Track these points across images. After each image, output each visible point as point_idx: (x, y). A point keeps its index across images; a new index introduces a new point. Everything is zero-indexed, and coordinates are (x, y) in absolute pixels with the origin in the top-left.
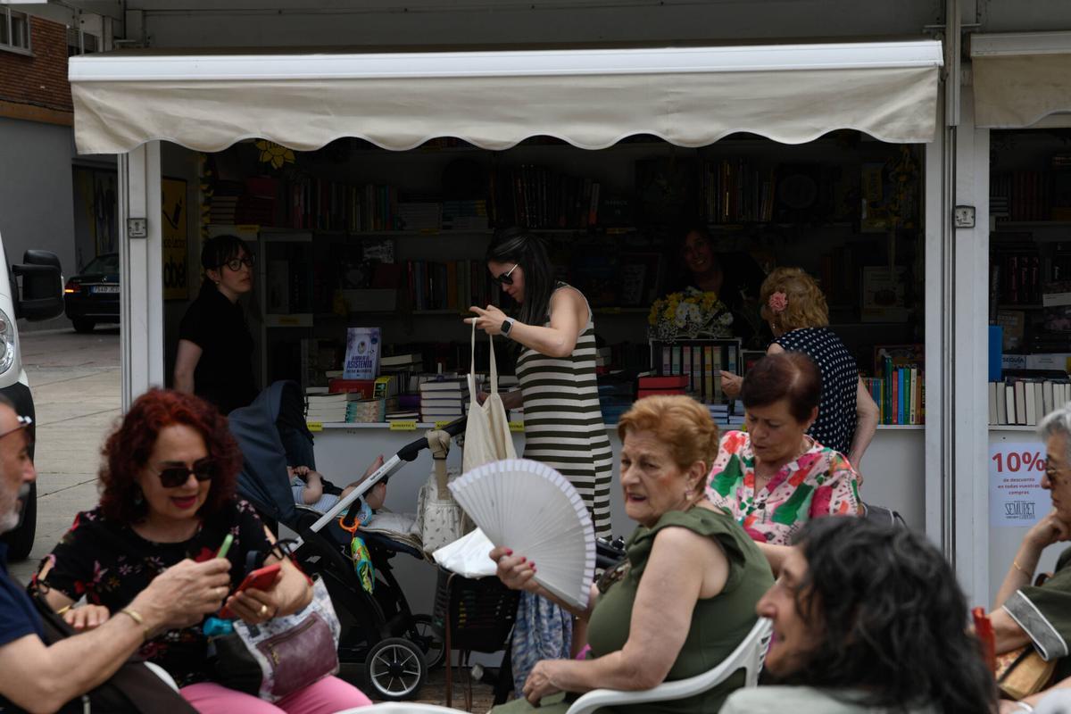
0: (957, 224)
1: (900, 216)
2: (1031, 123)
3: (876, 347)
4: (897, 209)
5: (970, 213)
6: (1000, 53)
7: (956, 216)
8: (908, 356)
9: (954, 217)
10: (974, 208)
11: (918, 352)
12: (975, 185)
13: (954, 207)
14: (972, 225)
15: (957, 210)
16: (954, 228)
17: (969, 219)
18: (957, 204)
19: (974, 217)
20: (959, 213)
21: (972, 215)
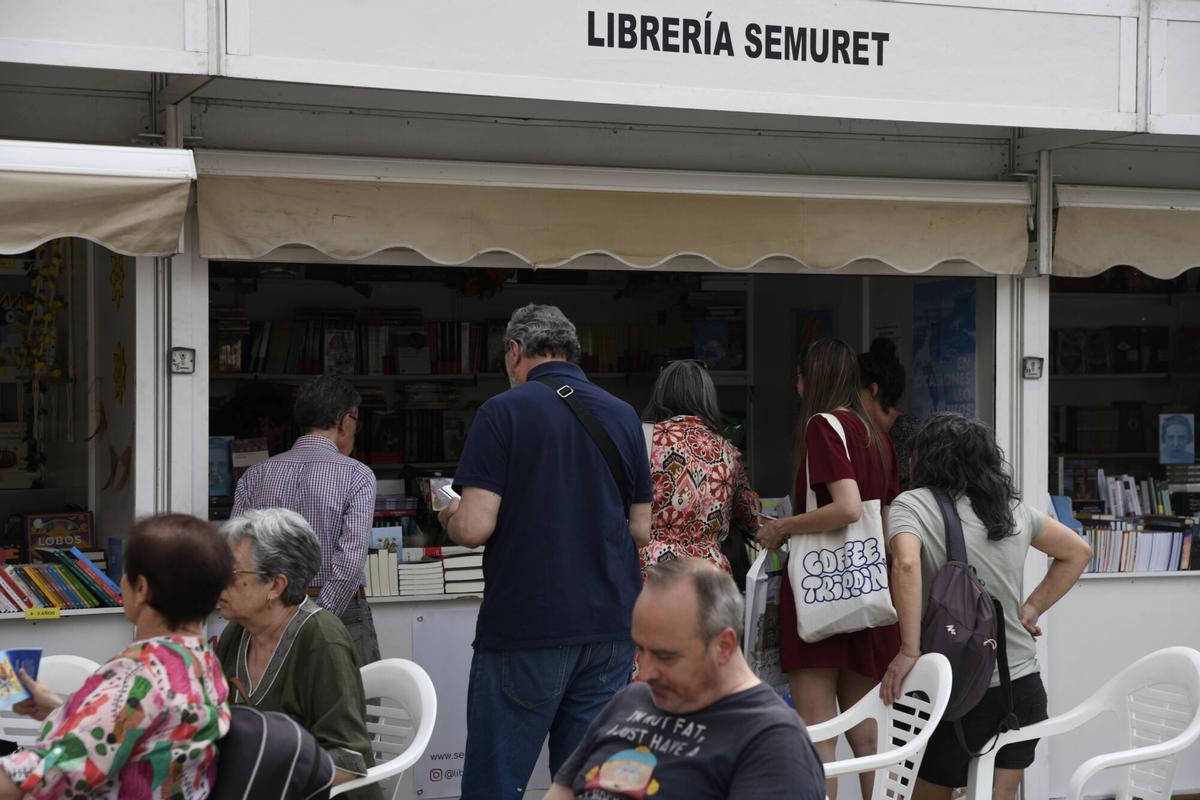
0: (174, 369)
1: (45, 361)
2: (259, 256)
3: (29, 517)
4: (41, 353)
5: (188, 356)
6: (227, 173)
7: (171, 360)
8: (70, 527)
9: (170, 360)
10: (193, 351)
11: (82, 522)
12: (192, 324)
13: (171, 351)
14: (191, 370)
15: (174, 353)
16: (170, 373)
17: (188, 364)
18: (173, 346)
19: (193, 361)
20: (177, 356)
21: (191, 358)
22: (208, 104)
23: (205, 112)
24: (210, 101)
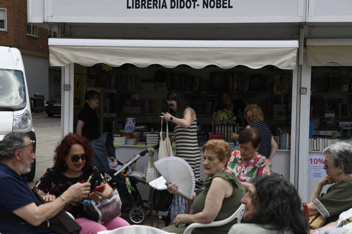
0: (301, 93)
1: (285, 90)
2: (323, 65)
3: (277, 127)
4: (284, 88)
5: (305, 90)
7: (301, 91)
8: (286, 130)
9: (300, 91)
10: (306, 88)
11: (289, 129)
12: (307, 82)
13: (301, 88)
14: (305, 93)
16: (300, 94)
18: (302, 87)
19: (306, 91)
20: (302, 90)
22: (313, 27)
23: (312, 29)
24: (314, 27)
